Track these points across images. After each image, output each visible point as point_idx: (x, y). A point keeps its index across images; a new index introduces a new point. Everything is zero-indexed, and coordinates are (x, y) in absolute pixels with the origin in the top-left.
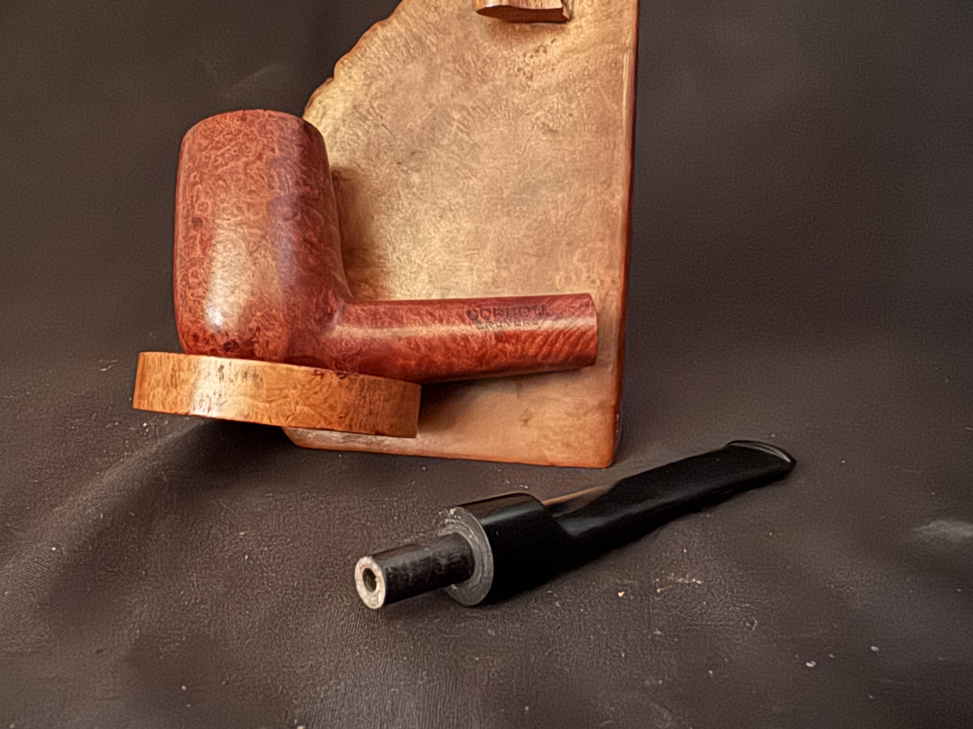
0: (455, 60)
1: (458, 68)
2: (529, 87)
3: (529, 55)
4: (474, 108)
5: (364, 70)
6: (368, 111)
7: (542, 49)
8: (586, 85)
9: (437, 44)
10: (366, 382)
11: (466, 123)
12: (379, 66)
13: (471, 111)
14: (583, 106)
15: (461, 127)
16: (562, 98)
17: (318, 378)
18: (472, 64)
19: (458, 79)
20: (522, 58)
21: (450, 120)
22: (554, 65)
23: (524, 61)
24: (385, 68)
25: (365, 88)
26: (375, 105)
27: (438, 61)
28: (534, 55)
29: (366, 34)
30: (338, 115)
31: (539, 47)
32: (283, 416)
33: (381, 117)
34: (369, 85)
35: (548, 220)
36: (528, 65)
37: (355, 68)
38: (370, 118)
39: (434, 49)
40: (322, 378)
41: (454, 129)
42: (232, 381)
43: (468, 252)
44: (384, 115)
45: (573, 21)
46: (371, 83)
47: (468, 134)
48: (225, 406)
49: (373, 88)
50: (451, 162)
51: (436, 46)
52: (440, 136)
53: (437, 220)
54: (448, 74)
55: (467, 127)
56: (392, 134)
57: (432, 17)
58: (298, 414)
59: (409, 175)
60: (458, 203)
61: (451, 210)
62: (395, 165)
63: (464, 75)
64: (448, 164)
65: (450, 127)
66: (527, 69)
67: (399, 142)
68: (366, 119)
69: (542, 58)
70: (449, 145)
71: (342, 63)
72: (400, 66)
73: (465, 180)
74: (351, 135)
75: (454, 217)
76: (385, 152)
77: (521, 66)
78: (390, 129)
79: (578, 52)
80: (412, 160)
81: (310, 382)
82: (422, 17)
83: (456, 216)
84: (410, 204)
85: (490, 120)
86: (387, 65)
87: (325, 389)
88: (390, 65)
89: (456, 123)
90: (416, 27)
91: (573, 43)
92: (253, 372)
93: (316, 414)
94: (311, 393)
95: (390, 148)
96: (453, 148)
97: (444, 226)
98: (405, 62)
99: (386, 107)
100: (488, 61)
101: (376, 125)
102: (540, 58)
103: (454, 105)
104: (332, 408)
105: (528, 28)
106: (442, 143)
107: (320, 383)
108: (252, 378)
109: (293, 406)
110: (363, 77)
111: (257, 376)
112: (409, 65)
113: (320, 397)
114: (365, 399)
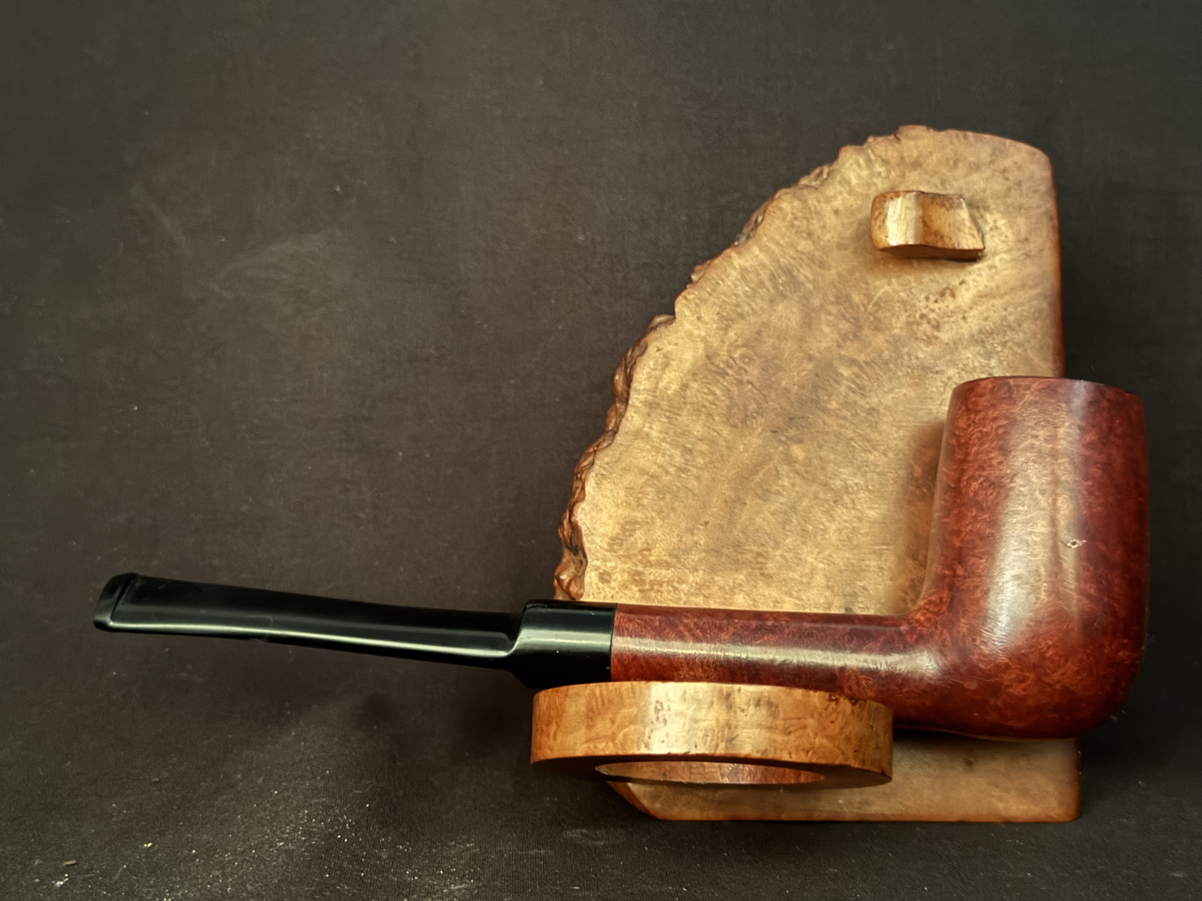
0: (838, 300)
1: (843, 311)
2: (937, 338)
3: (932, 299)
4: (866, 363)
5: (718, 309)
6: (727, 363)
7: (948, 292)
8: (1007, 338)
9: (814, 280)
11: (858, 381)
12: (738, 305)
13: (864, 365)
14: (1005, 363)
15: (853, 386)
16: (978, 353)
17: (833, 704)
18: (862, 308)
19: (845, 326)
20: (923, 303)
21: (837, 378)
22: (965, 312)
23: (928, 306)
24: (747, 308)
25: (721, 333)
26: (736, 356)
27: (816, 302)
28: (939, 299)
30: (687, 365)
31: (945, 289)
32: (804, 750)
33: (746, 371)
34: (725, 330)
36: (933, 310)
37: (705, 307)
38: (730, 372)
39: (810, 286)
40: (837, 703)
41: (843, 389)
42: (743, 710)
43: (877, 547)
44: (748, 369)
45: (983, 259)
46: (728, 326)
47: (863, 396)
48: (737, 741)
49: (732, 334)
50: (843, 430)
51: (813, 282)
52: (826, 398)
53: (830, 505)
54: (831, 318)
55: (862, 388)
56: (761, 393)
57: (804, 245)
58: (819, 748)
59: (788, 446)
60: (856, 484)
61: (848, 493)
62: (768, 434)
63: (852, 320)
64: (840, 434)
65: (837, 387)
66: (932, 316)
67: (771, 403)
68: (724, 374)
69: (949, 303)
70: (839, 410)
71: (685, 298)
72: (765, 307)
73: (863, 455)
74: (705, 393)
75: (853, 502)
76: (754, 418)
77: (925, 311)
78: (758, 387)
79: (994, 298)
80: (791, 428)
81: (826, 709)
82: (793, 245)
83: (856, 501)
84: (793, 485)
85: (890, 379)
86: (749, 305)
87: (840, 716)
88: (754, 305)
89: (846, 382)
90: (784, 257)
91: (986, 287)
92: (766, 700)
93: (834, 747)
94: (828, 722)
95: (761, 412)
96: (845, 413)
97: (843, 514)
98: (772, 301)
99: (751, 359)
100: (882, 304)
101: (740, 382)
102: (946, 303)
103: (841, 358)
104: (848, 740)
105: (929, 265)
106: (829, 406)
107: (836, 710)
108: (766, 707)
109: (812, 738)
110: (716, 318)
111: (772, 703)
112: (778, 305)
113: (837, 727)
114: (873, 729)
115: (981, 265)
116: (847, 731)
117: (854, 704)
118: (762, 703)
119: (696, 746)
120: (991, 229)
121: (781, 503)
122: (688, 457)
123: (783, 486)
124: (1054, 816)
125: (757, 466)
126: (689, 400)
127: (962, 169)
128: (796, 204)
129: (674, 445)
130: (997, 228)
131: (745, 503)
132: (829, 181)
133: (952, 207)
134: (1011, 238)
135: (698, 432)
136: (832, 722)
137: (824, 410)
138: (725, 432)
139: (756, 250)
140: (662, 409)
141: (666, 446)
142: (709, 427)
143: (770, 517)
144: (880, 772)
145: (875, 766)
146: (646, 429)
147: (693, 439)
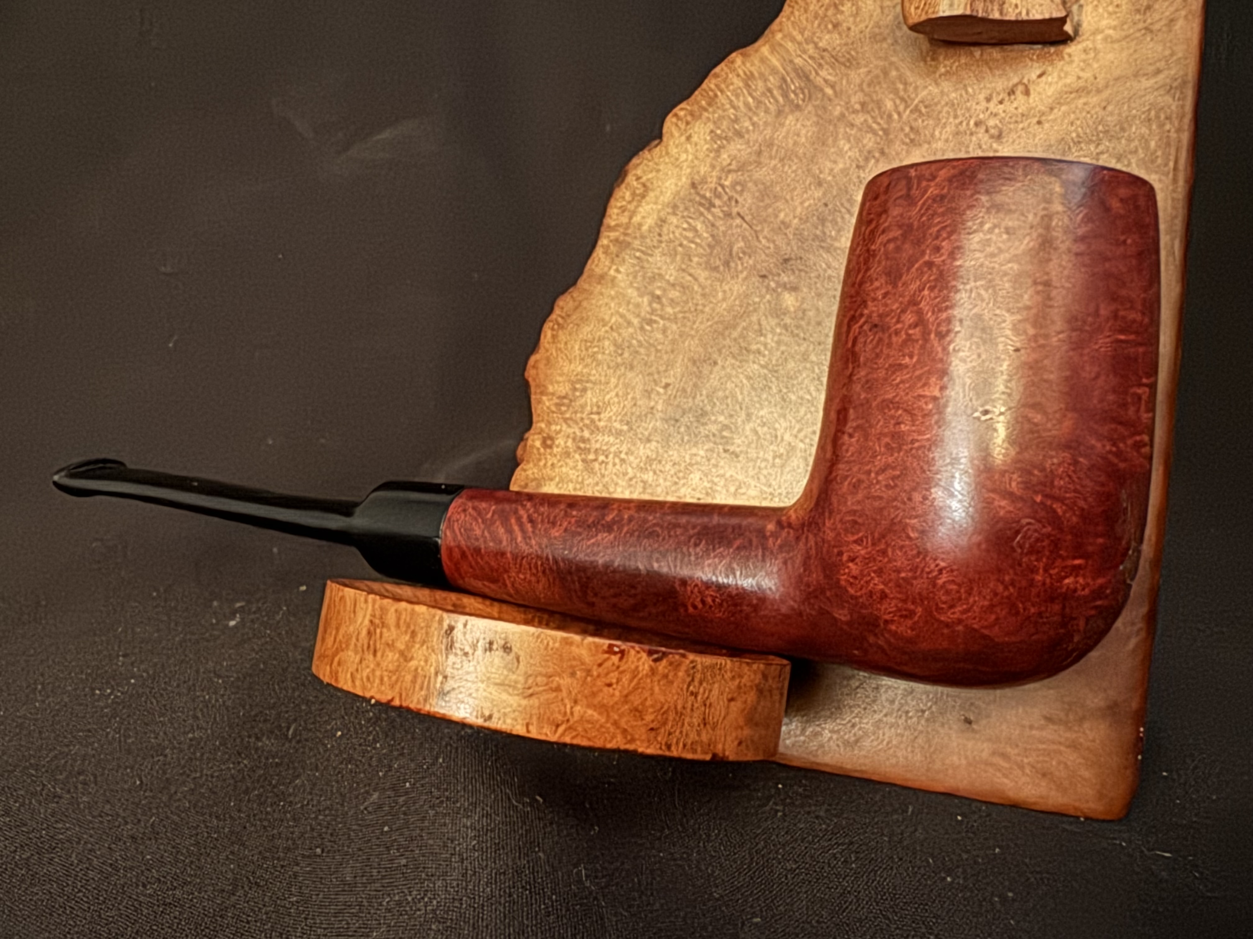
0: (865, 107)
1: (870, 121)
2: (995, 151)
3: (995, 100)
5: (712, 126)
6: (714, 192)
7: (1020, 88)
9: (835, 83)
10: (699, 667)
12: (736, 120)
17: (615, 659)
18: (896, 116)
20: (983, 104)
22: (1041, 114)
23: (988, 109)
24: (747, 124)
25: (712, 155)
26: (727, 182)
27: (835, 112)
28: (1006, 98)
29: (717, 70)
30: (667, 197)
31: (1016, 85)
32: (550, 722)
33: (737, 202)
34: (718, 151)
36: (994, 115)
37: (697, 124)
38: (717, 202)
39: (829, 91)
40: (621, 659)
42: (466, 654)
44: (739, 199)
45: (1077, 40)
46: (721, 147)
49: (724, 156)
51: (834, 85)
54: (853, 131)
56: (752, 229)
57: (827, 39)
58: (577, 722)
59: (779, 295)
62: (755, 279)
63: (881, 133)
66: (991, 122)
67: (764, 241)
68: (710, 205)
69: (1018, 103)
71: (676, 115)
72: (770, 120)
74: (685, 229)
76: (740, 259)
77: (982, 117)
78: (749, 222)
79: (1088, 93)
80: (784, 272)
81: (600, 665)
82: (811, 40)
84: (779, 343)
86: (750, 119)
87: (625, 679)
88: (755, 119)
90: (800, 56)
91: (1078, 78)
92: (502, 642)
93: (607, 722)
94: (601, 685)
95: (749, 251)
98: (779, 113)
99: (744, 186)
100: (924, 110)
101: (728, 215)
102: (1016, 104)
104: (638, 712)
105: (996, 53)
106: (837, 244)
107: (618, 667)
108: (500, 653)
109: (568, 707)
110: (708, 138)
111: (511, 649)
112: (786, 118)
113: (617, 693)
114: (696, 697)
115: (1071, 49)
116: (636, 700)
117: (655, 660)
118: (495, 647)
121: (760, 365)
122: (655, 305)
123: (765, 345)
125: (736, 319)
126: (663, 238)
129: (642, 291)
131: (716, 363)
134: (1126, 7)
135: (671, 276)
136: (610, 685)
138: (703, 275)
139: (766, 50)
140: (634, 249)
141: (632, 293)
142: (684, 270)
143: (745, 381)
144: (708, 757)
145: (695, 751)
146: (612, 272)
147: (664, 284)
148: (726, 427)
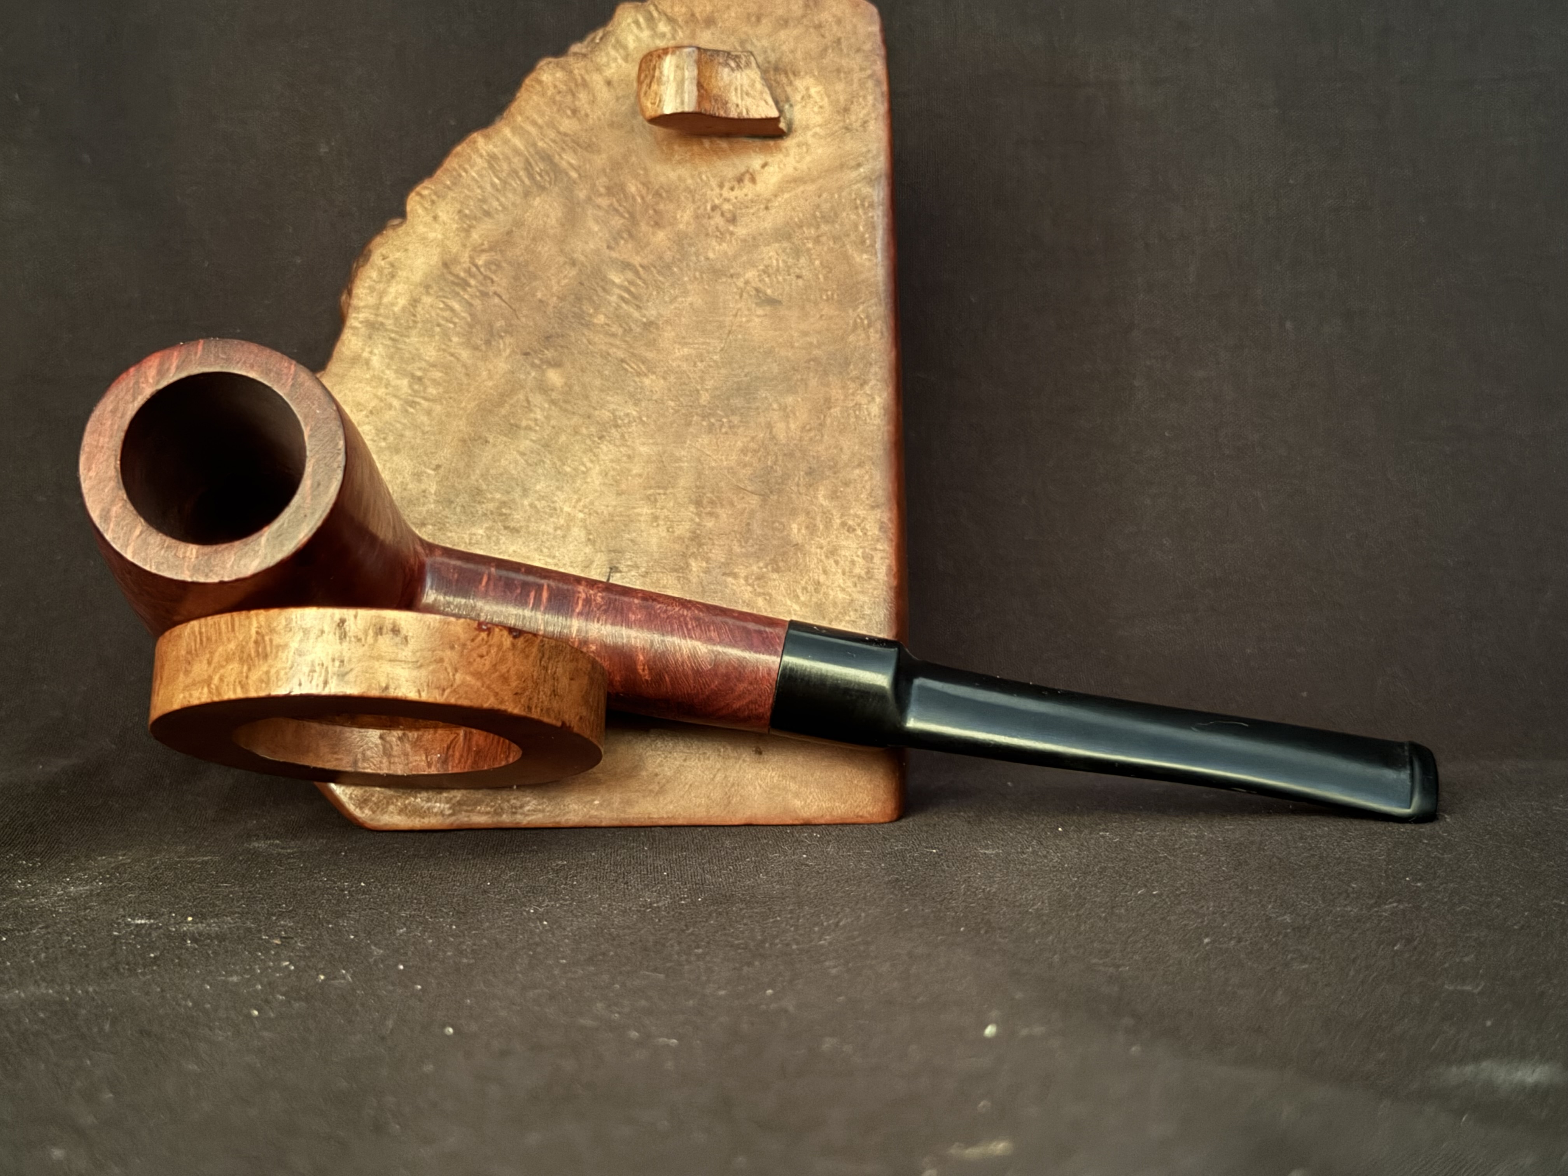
0: (610, 191)
1: (616, 205)
2: (732, 234)
3: (727, 185)
4: (644, 267)
5: (459, 206)
6: (468, 271)
7: (747, 176)
8: (820, 231)
9: (580, 167)
11: (632, 289)
12: (484, 200)
13: (640, 269)
14: (817, 263)
15: (626, 295)
16: (784, 251)
17: (484, 635)
18: (639, 200)
19: (617, 222)
20: (717, 190)
21: (606, 285)
22: (769, 201)
23: (721, 195)
24: (495, 204)
25: (462, 234)
26: (480, 262)
27: (582, 195)
28: (737, 186)
29: (458, 148)
30: (417, 277)
31: (743, 175)
32: (438, 688)
33: (493, 282)
34: (468, 231)
35: (773, 438)
36: (727, 200)
37: (443, 204)
38: (472, 282)
40: (488, 635)
41: (614, 299)
42: (359, 640)
43: (649, 492)
44: (495, 278)
45: (791, 135)
46: (471, 227)
47: (638, 307)
48: (351, 677)
49: (475, 236)
50: (612, 351)
51: (579, 169)
52: (591, 311)
53: (594, 442)
54: (601, 213)
55: (635, 297)
56: (511, 307)
57: (567, 125)
58: (459, 686)
59: (543, 372)
60: (627, 415)
61: (617, 426)
62: (519, 357)
63: (627, 215)
64: (609, 354)
65: (608, 297)
66: (726, 207)
67: (524, 320)
68: (465, 284)
69: (747, 190)
70: (608, 325)
71: (419, 194)
72: (518, 201)
73: (637, 379)
74: (441, 309)
75: (623, 436)
76: (501, 337)
77: (717, 202)
78: (507, 300)
79: (805, 183)
80: (547, 349)
81: (473, 640)
82: (551, 124)
83: (626, 436)
84: (548, 418)
85: (672, 285)
86: (498, 200)
87: (493, 651)
88: (503, 199)
89: (617, 291)
90: (542, 139)
91: (796, 169)
92: (390, 626)
93: (483, 686)
94: (475, 655)
95: (510, 330)
96: (615, 329)
97: (607, 451)
98: (527, 194)
99: (499, 266)
100: (664, 194)
101: (484, 294)
102: (745, 190)
103: (613, 261)
104: (505, 679)
105: (724, 144)
106: (595, 321)
107: (487, 642)
108: (391, 635)
109: (451, 674)
110: (457, 218)
111: (399, 631)
112: (534, 199)
113: (487, 663)
114: (547, 671)
115: (789, 143)
116: (503, 669)
117: (515, 637)
118: (384, 630)
119: (300, 684)
120: (803, 98)
121: (532, 440)
122: (416, 387)
123: (535, 420)
124: (866, 815)
125: (503, 397)
126: (419, 318)
127: (766, 25)
128: (559, 74)
129: (401, 372)
130: (810, 96)
131: (487, 442)
132: (602, 46)
133: (738, 66)
134: (828, 109)
135: (430, 356)
136: (482, 656)
137: (588, 325)
138: (465, 354)
139: (507, 132)
140: (386, 330)
141: (390, 374)
142: (444, 350)
143: (518, 457)
144: (559, 724)
145: (549, 716)
146: (365, 355)
147: (423, 365)
148: (504, 503)
